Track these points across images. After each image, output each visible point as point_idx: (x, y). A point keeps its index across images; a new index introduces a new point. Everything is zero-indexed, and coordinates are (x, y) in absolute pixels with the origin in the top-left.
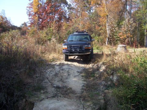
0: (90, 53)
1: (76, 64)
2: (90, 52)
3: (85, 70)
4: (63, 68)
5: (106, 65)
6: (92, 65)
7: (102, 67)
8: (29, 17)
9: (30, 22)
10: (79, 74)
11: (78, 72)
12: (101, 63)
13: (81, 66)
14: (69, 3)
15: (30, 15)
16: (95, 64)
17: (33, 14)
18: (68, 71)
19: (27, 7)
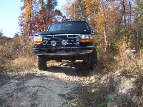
0: (91, 51)
1: (61, 75)
2: (91, 49)
3: (80, 89)
4: (26, 85)
5: (132, 77)
6: (95, 78)
7: (122, 82)
8: (21, 28)
9: (21, 33)
10: (64, 100)
11: (63, 96)
12: (118, 72)
13: (71, 80)
14: (64, 14)
15: (21, 25)
16: (102, 76)
17: (25, 24)
18: (34, 94)
19: (19, 17)
